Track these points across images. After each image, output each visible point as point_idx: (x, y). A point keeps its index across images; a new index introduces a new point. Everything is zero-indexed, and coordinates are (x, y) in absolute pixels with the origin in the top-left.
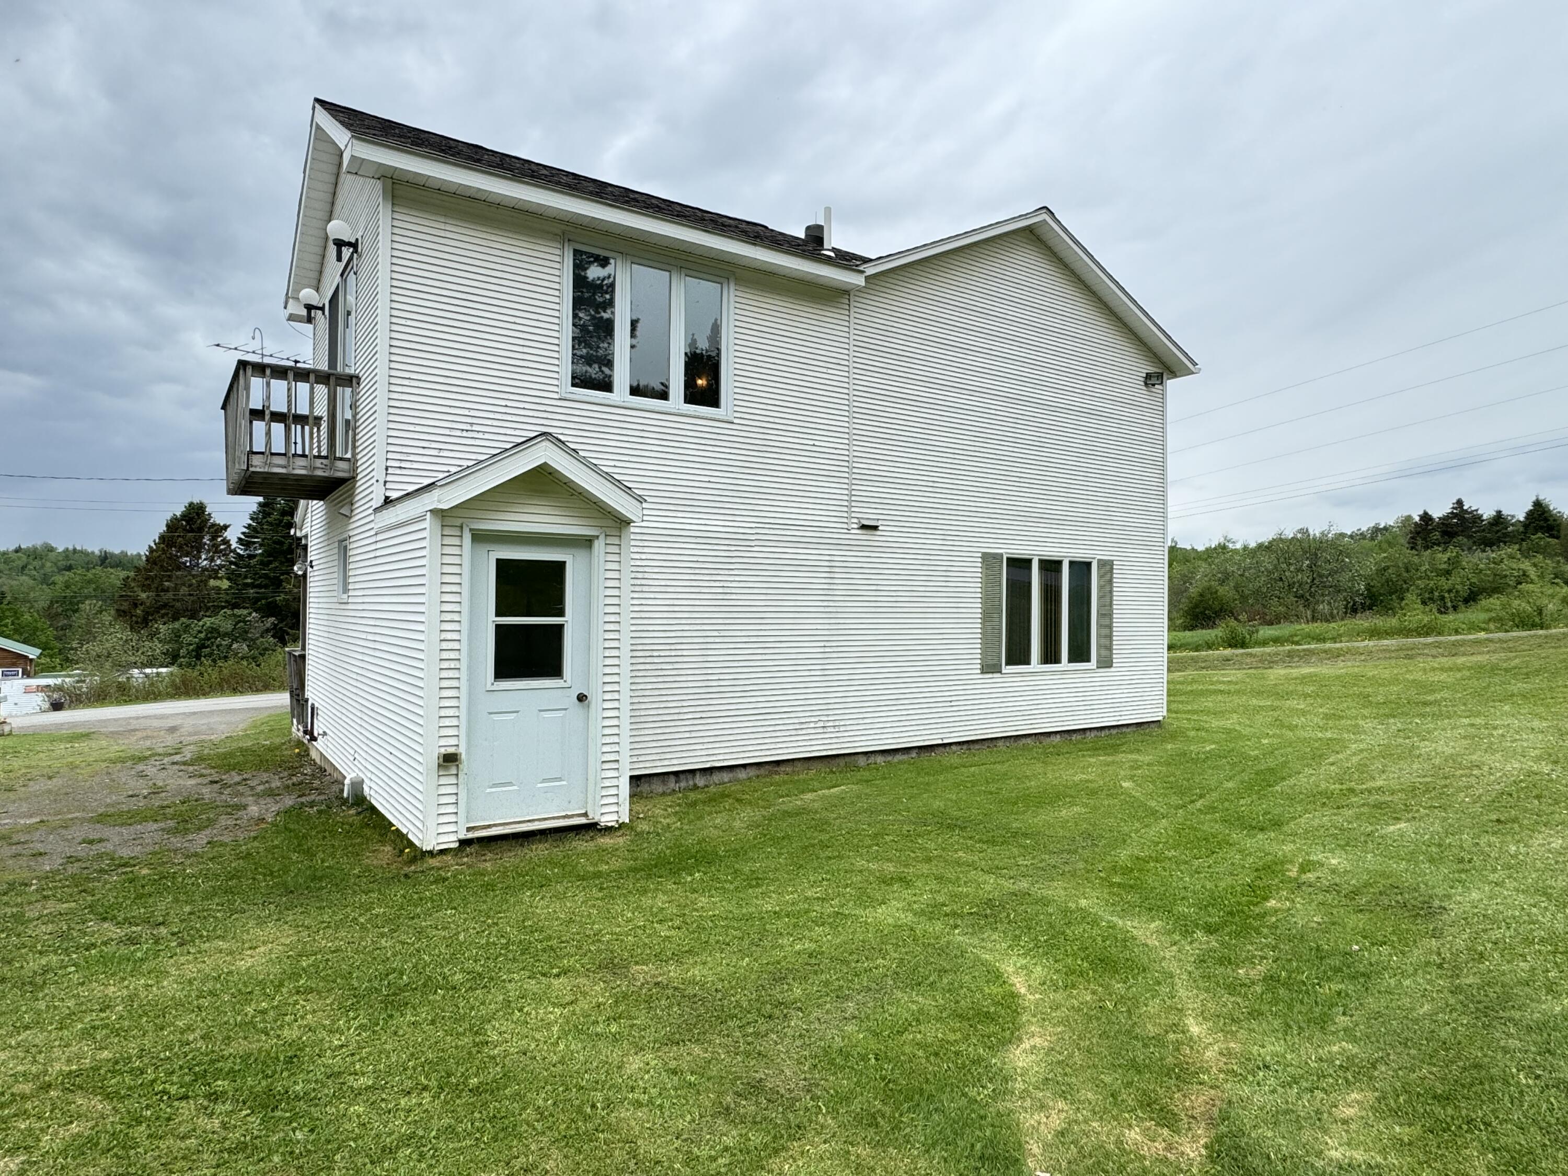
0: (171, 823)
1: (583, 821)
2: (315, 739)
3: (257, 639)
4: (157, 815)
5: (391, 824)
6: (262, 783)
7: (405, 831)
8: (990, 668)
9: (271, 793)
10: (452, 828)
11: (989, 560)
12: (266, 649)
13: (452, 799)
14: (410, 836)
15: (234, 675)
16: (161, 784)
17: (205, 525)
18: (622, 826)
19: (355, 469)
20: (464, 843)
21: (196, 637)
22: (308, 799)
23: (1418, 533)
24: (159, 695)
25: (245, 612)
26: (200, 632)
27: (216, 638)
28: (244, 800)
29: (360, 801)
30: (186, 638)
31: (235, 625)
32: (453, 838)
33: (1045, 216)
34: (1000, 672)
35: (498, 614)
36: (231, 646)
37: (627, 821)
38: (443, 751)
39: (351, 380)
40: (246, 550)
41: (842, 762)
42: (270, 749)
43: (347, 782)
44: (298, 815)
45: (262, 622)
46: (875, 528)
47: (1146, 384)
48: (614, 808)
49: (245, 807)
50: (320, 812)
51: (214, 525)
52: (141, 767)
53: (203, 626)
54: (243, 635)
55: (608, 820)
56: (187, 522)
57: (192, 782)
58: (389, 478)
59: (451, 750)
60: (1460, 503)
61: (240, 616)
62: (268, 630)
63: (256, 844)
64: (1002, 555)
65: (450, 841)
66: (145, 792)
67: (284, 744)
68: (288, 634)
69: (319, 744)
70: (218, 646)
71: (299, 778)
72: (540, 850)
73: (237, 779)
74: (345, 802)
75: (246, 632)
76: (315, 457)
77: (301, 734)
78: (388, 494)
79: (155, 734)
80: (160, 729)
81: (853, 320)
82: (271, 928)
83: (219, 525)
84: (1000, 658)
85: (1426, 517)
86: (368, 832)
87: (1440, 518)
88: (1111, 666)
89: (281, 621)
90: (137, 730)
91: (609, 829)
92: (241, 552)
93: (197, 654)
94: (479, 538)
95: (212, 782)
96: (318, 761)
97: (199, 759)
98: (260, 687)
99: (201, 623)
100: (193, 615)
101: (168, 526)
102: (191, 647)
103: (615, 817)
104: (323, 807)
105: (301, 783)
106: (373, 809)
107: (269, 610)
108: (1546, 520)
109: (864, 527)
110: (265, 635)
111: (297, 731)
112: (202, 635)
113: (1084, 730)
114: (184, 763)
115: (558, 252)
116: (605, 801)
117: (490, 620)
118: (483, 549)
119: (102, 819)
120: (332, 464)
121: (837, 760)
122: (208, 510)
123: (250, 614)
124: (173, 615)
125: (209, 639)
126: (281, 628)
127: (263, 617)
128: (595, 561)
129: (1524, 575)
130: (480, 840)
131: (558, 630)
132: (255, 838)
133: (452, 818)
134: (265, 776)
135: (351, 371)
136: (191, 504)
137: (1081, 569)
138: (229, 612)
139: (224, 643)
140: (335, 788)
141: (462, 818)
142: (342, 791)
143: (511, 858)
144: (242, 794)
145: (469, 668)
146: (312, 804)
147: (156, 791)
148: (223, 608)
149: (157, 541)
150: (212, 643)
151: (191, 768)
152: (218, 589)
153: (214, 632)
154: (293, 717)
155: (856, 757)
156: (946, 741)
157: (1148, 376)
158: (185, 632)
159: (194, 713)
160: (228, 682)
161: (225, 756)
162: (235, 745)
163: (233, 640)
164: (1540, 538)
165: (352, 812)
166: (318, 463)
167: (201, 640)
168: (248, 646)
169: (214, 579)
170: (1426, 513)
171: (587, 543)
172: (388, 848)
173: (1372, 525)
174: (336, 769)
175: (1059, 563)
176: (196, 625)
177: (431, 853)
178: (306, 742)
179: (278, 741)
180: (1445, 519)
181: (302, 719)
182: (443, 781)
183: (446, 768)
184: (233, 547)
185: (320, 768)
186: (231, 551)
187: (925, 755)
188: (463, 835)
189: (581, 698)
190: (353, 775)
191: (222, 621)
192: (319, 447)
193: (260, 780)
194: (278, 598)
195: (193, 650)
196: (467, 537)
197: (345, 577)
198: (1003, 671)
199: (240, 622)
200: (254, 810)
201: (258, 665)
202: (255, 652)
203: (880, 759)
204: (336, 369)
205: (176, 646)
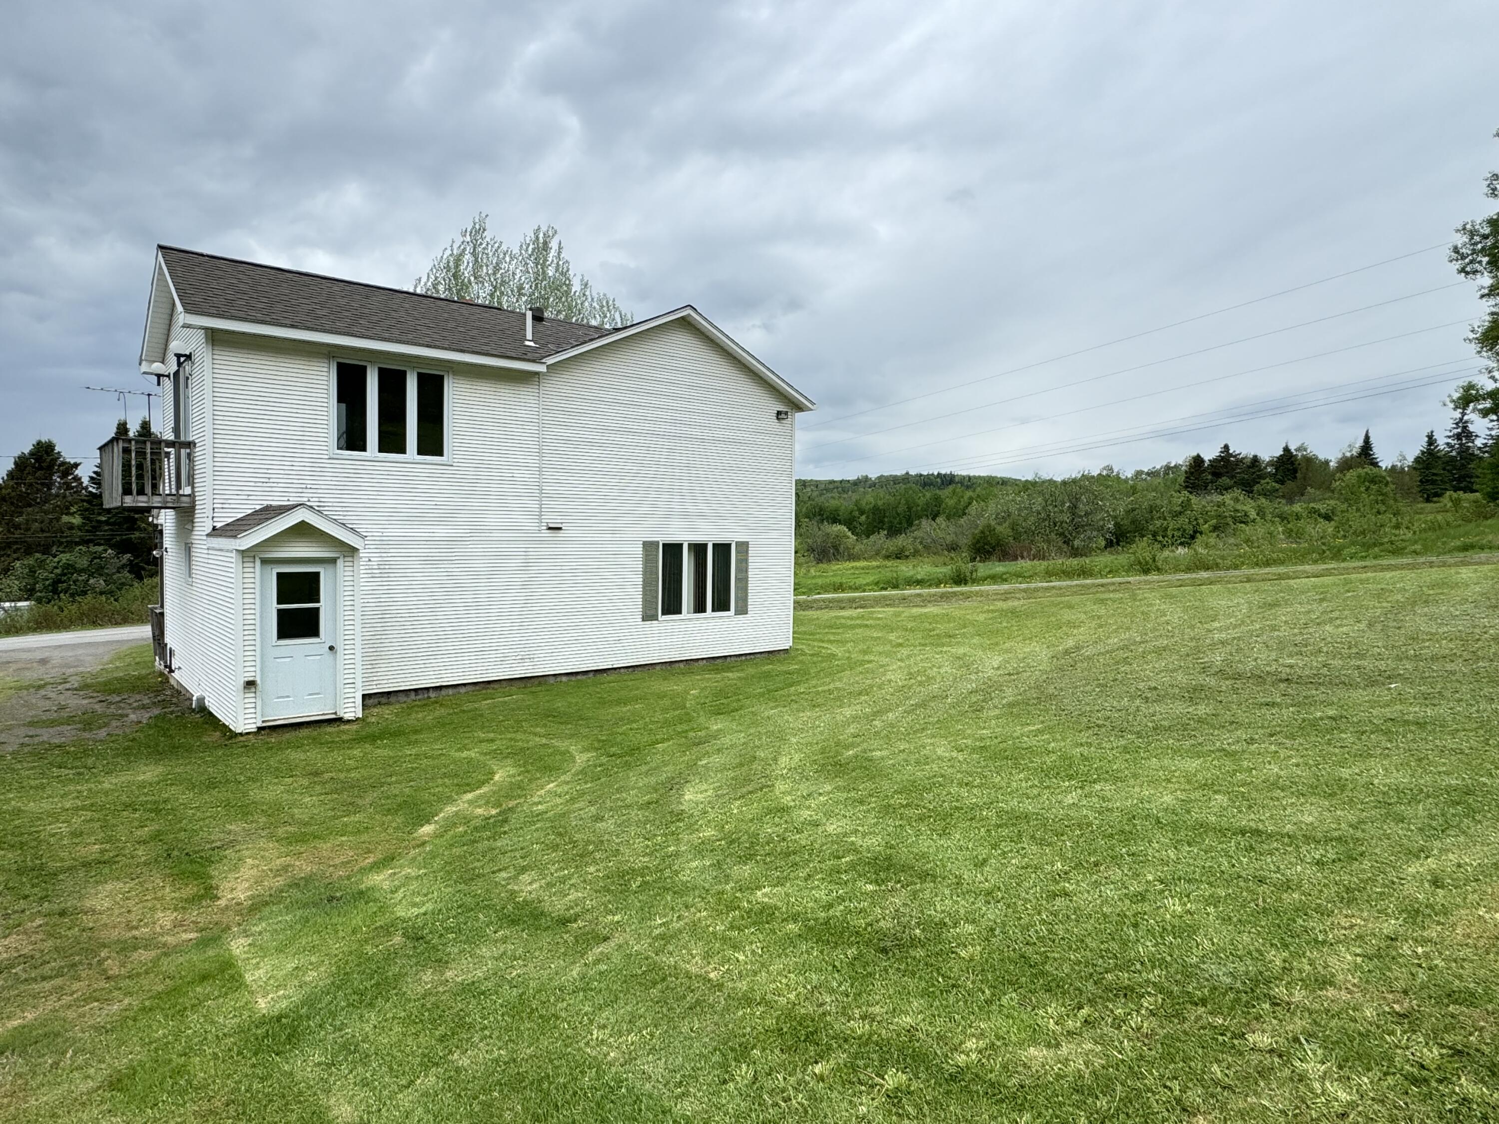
0: (79, 726)
1: (333, 716)
2: (173, 672)
3: (114, 574)
4: (70, 720)
5: (220, 721)
6: (136, 701)
7: (227, 724)
8: (648, 616)
9: (144, 707)
10: (254, 721)
11: (649, 547)
12: (123, 584)
13: (253, 705)
14: (231, 727)
15: (93, 609)
16: (63, 703)
17: (54, 464)
18: (358, 719)
19: (194, 501)
20: (260, 729)
21: (52, 573)
22: (170, 710)
23: (1192, 473)
24: (21, 629)
25: (101, 548)
26: (56, 568)
27: (72, 574)
28: (125, 712)
29: (203, 709)
30: (42, 574)
31: (91, 561)
32: (254, 726)
33: (689, 311)
34: (657, 620)
35: (278, 603)
36: (88, 581)
37: (361, 716)
38: (246, 679)
39: (190, 445)
40: (97, 488)
41: (536, 681)
42: (139, 678)
43: (194, 698)
44: (163, 719)
45: (118, 558)
46: (560, 529)
47: (778, 419)
48: (353, 709)
49: (127, 716)
50: (177, 717)
51: (64, 463)
52: (43, 692)
53: (58, 562)
54: (99, 571)
55: (347, 716)
56: (36, 460)
57: (85, 702)
58: (215, 515)
59: (251, 679)
60: (1226, 447)
61: (95, 553)
62: (123, 566)
63: (138, 734)
64: (658, 542)
65: (252, 728)
66: (55, 709)
67: (150, 674)
68: (144, 569)
69: (176, 675)
70: (74, 582)
71: (163, 697)
72: (305, 732)
73: (118, 699)
74: (193, 710)
75: (103, 568)
76: (167, 495)
77: (162, 667)
78: (215, 524)
79: (29, 666)
80: (31, 661)
81: (541, 392)
82: (152, 767)
83: (69, 463)
84: (657, 609)
85: (1198, 460)
86: (207, 726)
87: (1210, 461)
88: (747, 613)
89: (136, 557)
90: (10, 662)
91: (349, 721)
92: (94, 491)
93: (55, 588)
94: (265, 562)
95: (101, 701)
96: (175, 686)
97: (85, 686)
98: (119, 620)
99: (56, 560)
100: (46, 550)
101: (16, 463)
102: (47, 583)
103: (353, 714)
104: (179, 714)
105: (164, 700)
106: (211, 714)
107: (123, 547)
108: (1292, 463)
109: (550, 528)
110: (122, 570)
111: (159, 665)
112: (58, 571)
113: (725, 657)
114: (76, 689)
115: (326, 365)
116: (347, 705)
117: (273, 606)
118: (268, 568)
119: (31, 724)
120: (178, 499)
121: (533, 680)
122: (57, 449)
123: (106, 550)
124: (25, 550)
125: (65, 575)
126: (137, 563)
127: (118, 553)
128: (338, 570)
129: (1246, 515)
130: (270, 727)
131: (317, 610)
132: (137, 732)
133: (253, 716)
134: (138, 697)
135: (191, 439)
136: (39, 443)
137: (723, 550)
138: (84, 549)
139: (80, 578)
140: (187, 703)
141: (259, 716)
142: (191, 704)
143: (288, 735)
144: (123, 708)
145: (261, 634)
146: (172, 713)
147: (62, 708)
148: (77, 544)
149: (5, 478)
150: (69, 578)
151: (81, 693)
152: (71, 527)
153: (70, 568)
154: (156, 655)
155: (547, 678)
156: (615, 666)
157: (779, 413)
158: (40, 567)
159: (60, 646)
160: (87, 616)
161: (105, 684)
162: (110, 676)
163: (89, 575)
164: (1268, 483)
165: (198, 716)
166: (169, 498)
167: (57, 575)
168: (105, 581)
169: (66, 514)
170: (1198, 456)
171: (333, 561)
172: (218, 733)
173: (1165, 464)
174: (188, 691)
175: (705, 545)
176: (51, 562)
177: (241, 734)
178: (166, 673)
179: (144, 672)
180: (1213, 462)
181: (163, 657)
182: (247, 695)
183: (249, 689)
184: (84, 485)
185: (177, 691)
186: (83, 488)
187: (599, 676)
188: (260, 724)
189: (331, 648)
190: (199, 694)
191: (78, 557)
192: (170, 489)
193: (134, 699)
194: (133, 536)
195: (49, 585)
196: (258, 563)
197: (190, 569)
198: (660, 619)
199: (95, 558)
200: (133, 717)
201: (116, 600)
202: (112, 587)
203: (564, 679)
204: (180, 438)
205: (31, 581)
